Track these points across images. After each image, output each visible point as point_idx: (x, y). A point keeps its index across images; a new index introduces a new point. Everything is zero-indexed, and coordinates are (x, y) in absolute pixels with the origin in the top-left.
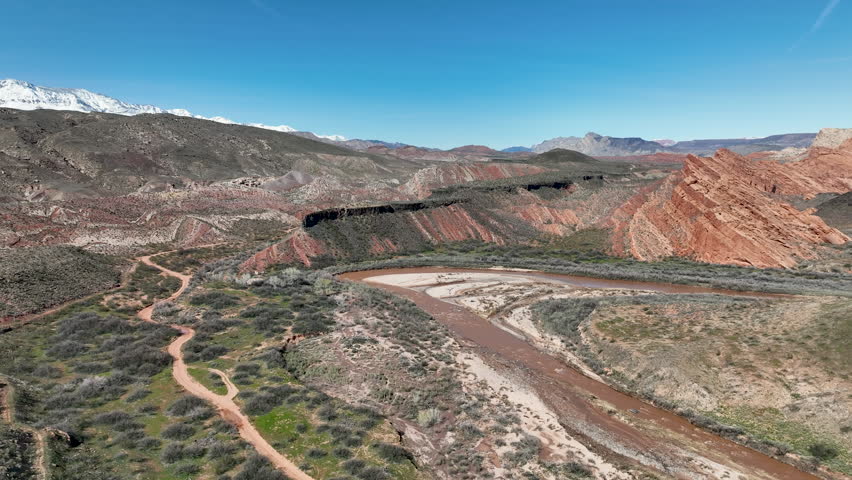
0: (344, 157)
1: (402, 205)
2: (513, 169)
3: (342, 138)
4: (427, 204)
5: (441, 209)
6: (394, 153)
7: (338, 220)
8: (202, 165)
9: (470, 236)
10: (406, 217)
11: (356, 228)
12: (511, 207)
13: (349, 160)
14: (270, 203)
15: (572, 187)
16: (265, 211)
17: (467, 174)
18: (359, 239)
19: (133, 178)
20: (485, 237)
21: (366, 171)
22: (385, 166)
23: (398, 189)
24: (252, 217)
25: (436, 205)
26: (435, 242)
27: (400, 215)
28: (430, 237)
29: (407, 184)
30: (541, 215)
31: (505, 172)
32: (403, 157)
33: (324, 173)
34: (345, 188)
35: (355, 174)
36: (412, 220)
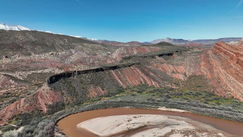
0: (93, 45)
1: (108, 67)
2: (150, 49)
3: (96, 39)
4: (120, 66)
5: (127, 69)
6: (110, 44)
7: (72, 77)
8: (40, 47)
9: (141, 82)
10: (110, 73)
11: (82, 82)
12: (155, 65)
13: (94, 45)
14: (53, 64)
15: (174, 55)
16: (47, 68)
17: (134, 50)
18: (83, 88)
19: (11, 53)
20: (149, 83)
21: (100, 49)
22: (106, 48)
23: (110, 56)
24: (39, 72)
25: (125, 66)
26: (124, 87)
27: (107, 72)
28: (122, 84)
29: (113, 54)
30: (169, 68)
31: (148, 50)
32: (113, 45)
33: (85, 50)
34: (88, 56)
35: (95, 50)
36: (113, 75)
